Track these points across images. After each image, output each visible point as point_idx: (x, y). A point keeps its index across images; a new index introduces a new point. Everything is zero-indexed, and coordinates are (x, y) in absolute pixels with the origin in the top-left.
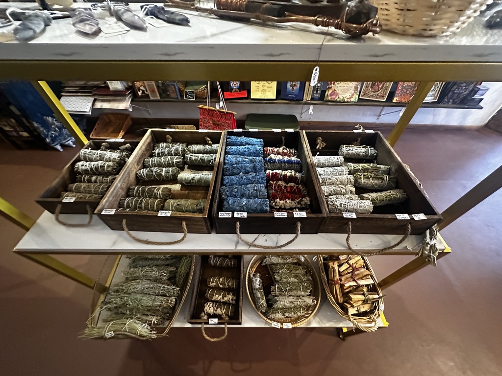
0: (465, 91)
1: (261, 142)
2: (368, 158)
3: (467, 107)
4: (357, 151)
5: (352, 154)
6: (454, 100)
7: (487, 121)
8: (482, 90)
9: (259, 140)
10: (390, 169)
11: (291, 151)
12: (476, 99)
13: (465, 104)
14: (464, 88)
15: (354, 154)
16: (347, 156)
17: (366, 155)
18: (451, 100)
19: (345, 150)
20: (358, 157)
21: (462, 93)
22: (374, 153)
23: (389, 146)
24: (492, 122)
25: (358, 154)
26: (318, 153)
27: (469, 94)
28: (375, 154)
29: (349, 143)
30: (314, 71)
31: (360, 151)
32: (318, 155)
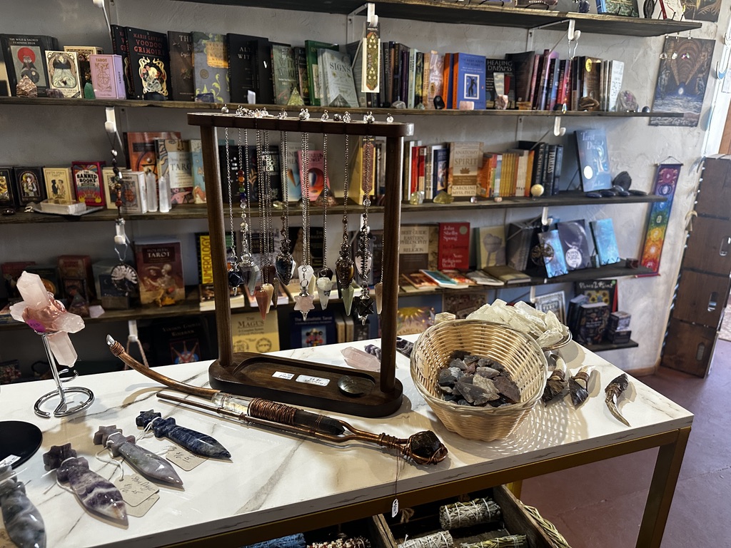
0: (601, 324)
1: (299, 538)
2: (490, 521)
3: (615, 346)
4: (468, 513)
5: (463, 520)
6: (592, 338)
7: (658, 357)
8: (622, 319)
9: (295, 537)
10: (527, 539)
11: (359, 543)
12: (622, 334)
13: (611, 342)
14: (596, 319)
15: (466, 520)
16: (456, 526)
17: (485, 517)
18: (589, 339)
19: (449, 516)
20: (473, 522)
21: (598, 327)
22: (497, 511)
23: (512, 496)
24: (665, 357)
25: (472, 519)
26: (407, 536)
27: (609, 326)
28: (499, 512)
29: (451, 501)
30: (394, 505)
31: (472, 511)
32: (408, 539)
